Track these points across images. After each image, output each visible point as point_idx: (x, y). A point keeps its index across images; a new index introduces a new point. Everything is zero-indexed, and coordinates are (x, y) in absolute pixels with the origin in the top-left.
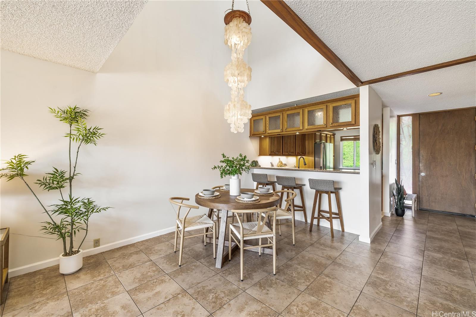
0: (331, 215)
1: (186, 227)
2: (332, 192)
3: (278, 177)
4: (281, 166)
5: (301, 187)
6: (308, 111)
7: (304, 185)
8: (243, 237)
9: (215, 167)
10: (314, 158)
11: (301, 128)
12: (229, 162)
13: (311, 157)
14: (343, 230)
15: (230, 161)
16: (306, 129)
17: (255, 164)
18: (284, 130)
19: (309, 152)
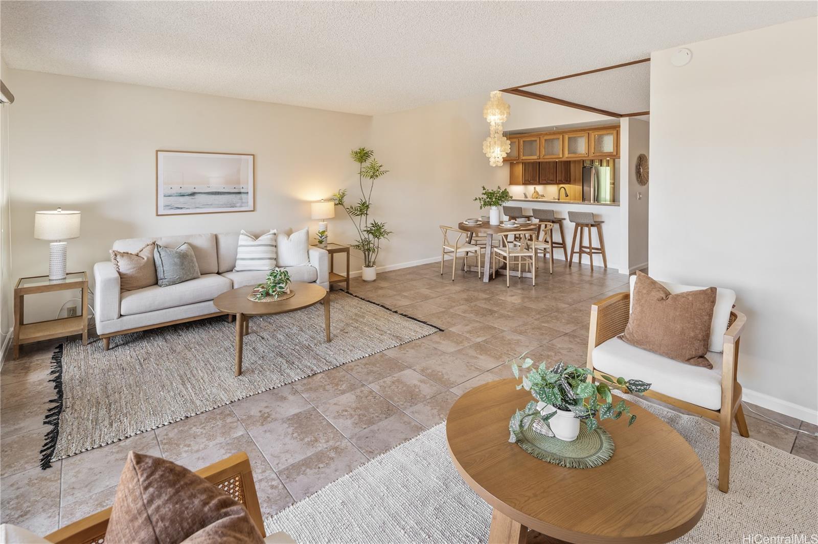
0: (591, 251)
1: (459, 248)
2: (592, 225)
3: (534, 210)
4: (537, 198)
5: (560, 221)
6: (569, 138)
7: (565, 219)
8: (509, 253)
9: (476, 199)
10: (581, 187)
11: (561, 156)
12: (490, 195)
13: (578, 185)
14: (606, 266)
15: (490, 193)
16: (567, 158)
17: (505, 196)
18: (541, 157)
19: (575, 179)
